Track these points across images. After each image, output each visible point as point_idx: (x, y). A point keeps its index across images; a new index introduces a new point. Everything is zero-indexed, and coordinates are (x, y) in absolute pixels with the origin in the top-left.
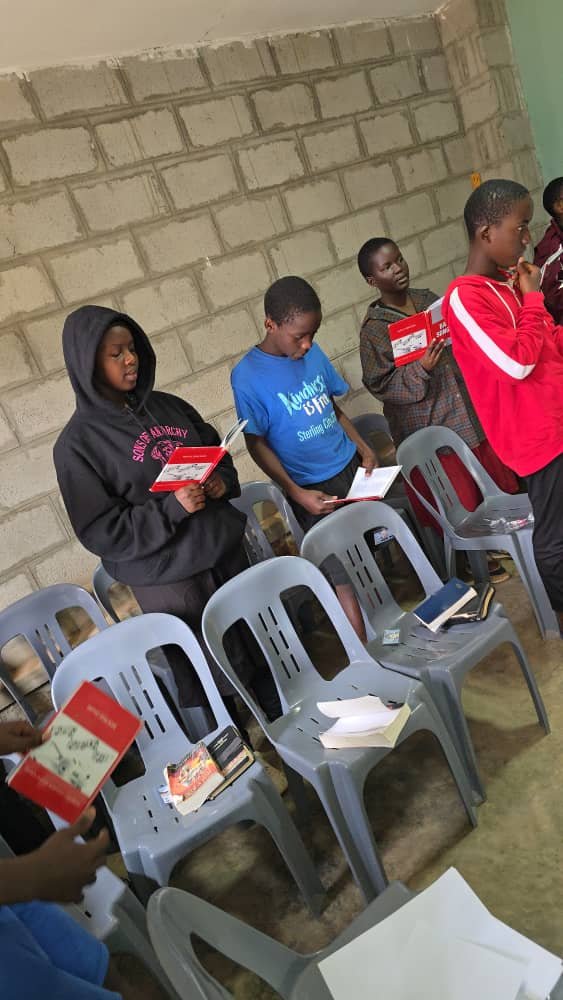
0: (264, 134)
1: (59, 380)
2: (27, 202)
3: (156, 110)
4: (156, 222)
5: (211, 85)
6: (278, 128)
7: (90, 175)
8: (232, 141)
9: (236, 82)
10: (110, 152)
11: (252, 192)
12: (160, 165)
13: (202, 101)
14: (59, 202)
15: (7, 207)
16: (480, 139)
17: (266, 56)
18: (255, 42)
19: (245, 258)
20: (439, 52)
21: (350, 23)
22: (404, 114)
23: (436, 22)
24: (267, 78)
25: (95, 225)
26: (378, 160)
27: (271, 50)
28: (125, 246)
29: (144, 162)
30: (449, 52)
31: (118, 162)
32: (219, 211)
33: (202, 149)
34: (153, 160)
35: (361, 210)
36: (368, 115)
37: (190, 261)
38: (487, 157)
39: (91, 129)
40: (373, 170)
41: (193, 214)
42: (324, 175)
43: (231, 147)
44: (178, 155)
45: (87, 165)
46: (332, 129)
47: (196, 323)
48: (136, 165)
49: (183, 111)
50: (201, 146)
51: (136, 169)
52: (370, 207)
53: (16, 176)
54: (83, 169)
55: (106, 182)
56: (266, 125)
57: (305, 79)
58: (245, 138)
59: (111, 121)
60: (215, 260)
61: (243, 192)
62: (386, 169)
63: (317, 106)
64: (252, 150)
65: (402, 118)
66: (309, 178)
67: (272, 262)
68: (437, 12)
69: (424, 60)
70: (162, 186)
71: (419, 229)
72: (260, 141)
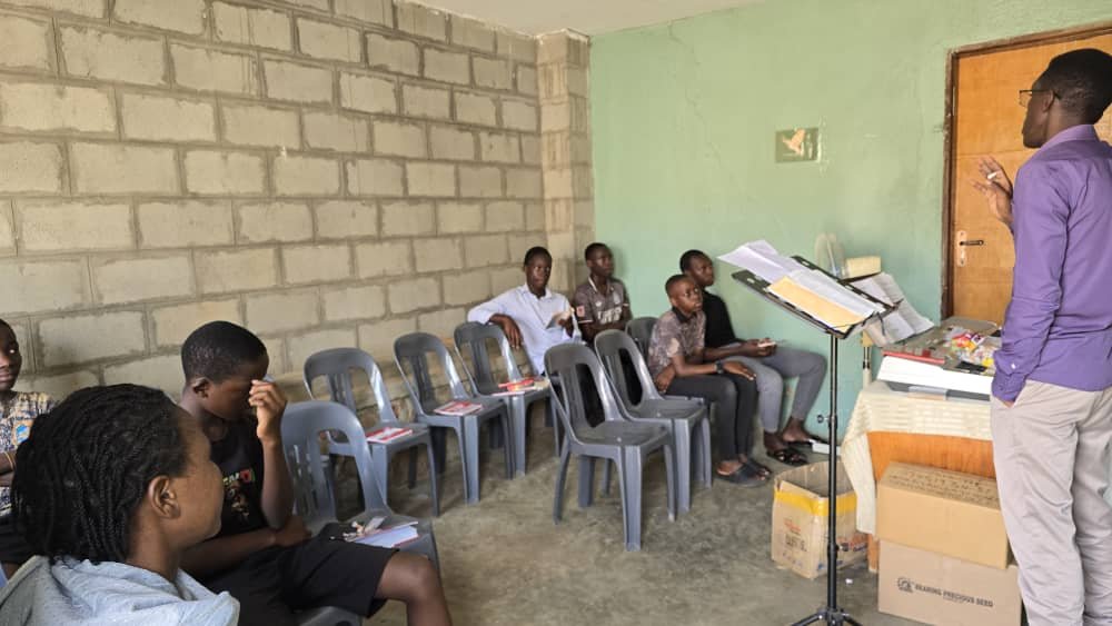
0: (369, 68)
1: (88, 205)
2: (121, 36)
3: (276, 11)
4: (243, 100)
5: (333, 12)
6: (382, 69)
7: (192, 38)
8: (337, 63)
9: (356, 19)
10: (218, 23)
11: (344, 109)
12: (264, 55)
13: (320, 21)
14: (154, 49)
15: (98, 33)
16: (551, 144)
17: (389, 11)
19: (321, 162)
20: (533, 66)
21: (466, 16)
22: (494, 101)
23: (534, 45)
24: (384, 26)
25: (181, 80)
26: (464, 127)
27: (394, 8)
28: (206, 109)
29: (250, 47)
30: (540, 69)
31: (224, 38)
32: (309, 113)
33: (308, 57)
34: (259, 49)
35: (439, 161)
36: (463, 89)
37: (266, 144)
38: (554, 159)
39: (209, 2)
40: (457, 132)
41: (284, 107)
42: (413, 120)
43: (336, 67)
44: (284, 53)
45: (194, 28)
46: (429, 88)
47: (253, 200)
48: (241, 46)
49: (300, 21)
50: (308, 55)
51: (242, 50)
52: (447, 161)
53: (118, 10)
54: (188, 31)
55: (207, 50)
56: (372, 63)
57: (418, 41)
58: (350, 65)
60: (290, 152)
61: (334, 105)
62: (468, 137)
63: (422, 66)
64: (353, 77)
65: (490, 103)
66: (399, 117)
67: (346, 174)
68: (538, 37)
69: (520, 68)
70: (260, 73)
71: (486, 195)
72: (365, 72)
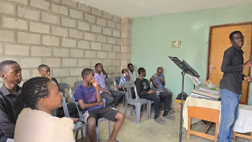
0: (84, 21)
1: (20, 45)
2: (30, 9)
3: (65, 7)
4: (56, 25)
5: (77, 8)
6: (87, 21)
7: (46, 11)
8: (77, 19)
9: (82, 10)
10: (52, 9)
11: (78, 29)
12: (62, 16)
13: (75, 10)
14: (38, 13)
15: (26, 8)
16: (123, 40)
18: (88, 6)
19: (73, 40)
20: (120, 23)
21: (106, 11)
23: (121, 19)
24: (88, 12)
25: (43, 20)
26: (104, 35)
27: (91, 8)
28: (48, 27)
29: (59, 14)
30: (122, 24)
31: (53, 12)
32: (70, 29)
33: (71, 17)
34: (61, 15)
35: (98, 42)
36: (105, 27)
37: (60, 35)
38: (124, 44)
39: (51, 4)
41: (65, 27)
42: (93, 33)
43: (77, 20)
44: (66, 16)
45: (47, 9)
46: (97, 26)
47: (56, 47)
48: (57, 14)
49: (70, 9)
52: (100, 42)
53: (31, 4)
55: (49, 14)
56: (85, 20)
57: (95, 16)
58: (81, 20)
59: (55, 4)
60: (66, 37)
61: (76, 28)
62: (105, 37)
63: (96, 21)
64: (81, 22)
65: (110, 30)
66: (90, 32)
67: (77, 43)
68: (122, 17)
69: (117, 23)
70: (61, 20)
71: (108, 50)
